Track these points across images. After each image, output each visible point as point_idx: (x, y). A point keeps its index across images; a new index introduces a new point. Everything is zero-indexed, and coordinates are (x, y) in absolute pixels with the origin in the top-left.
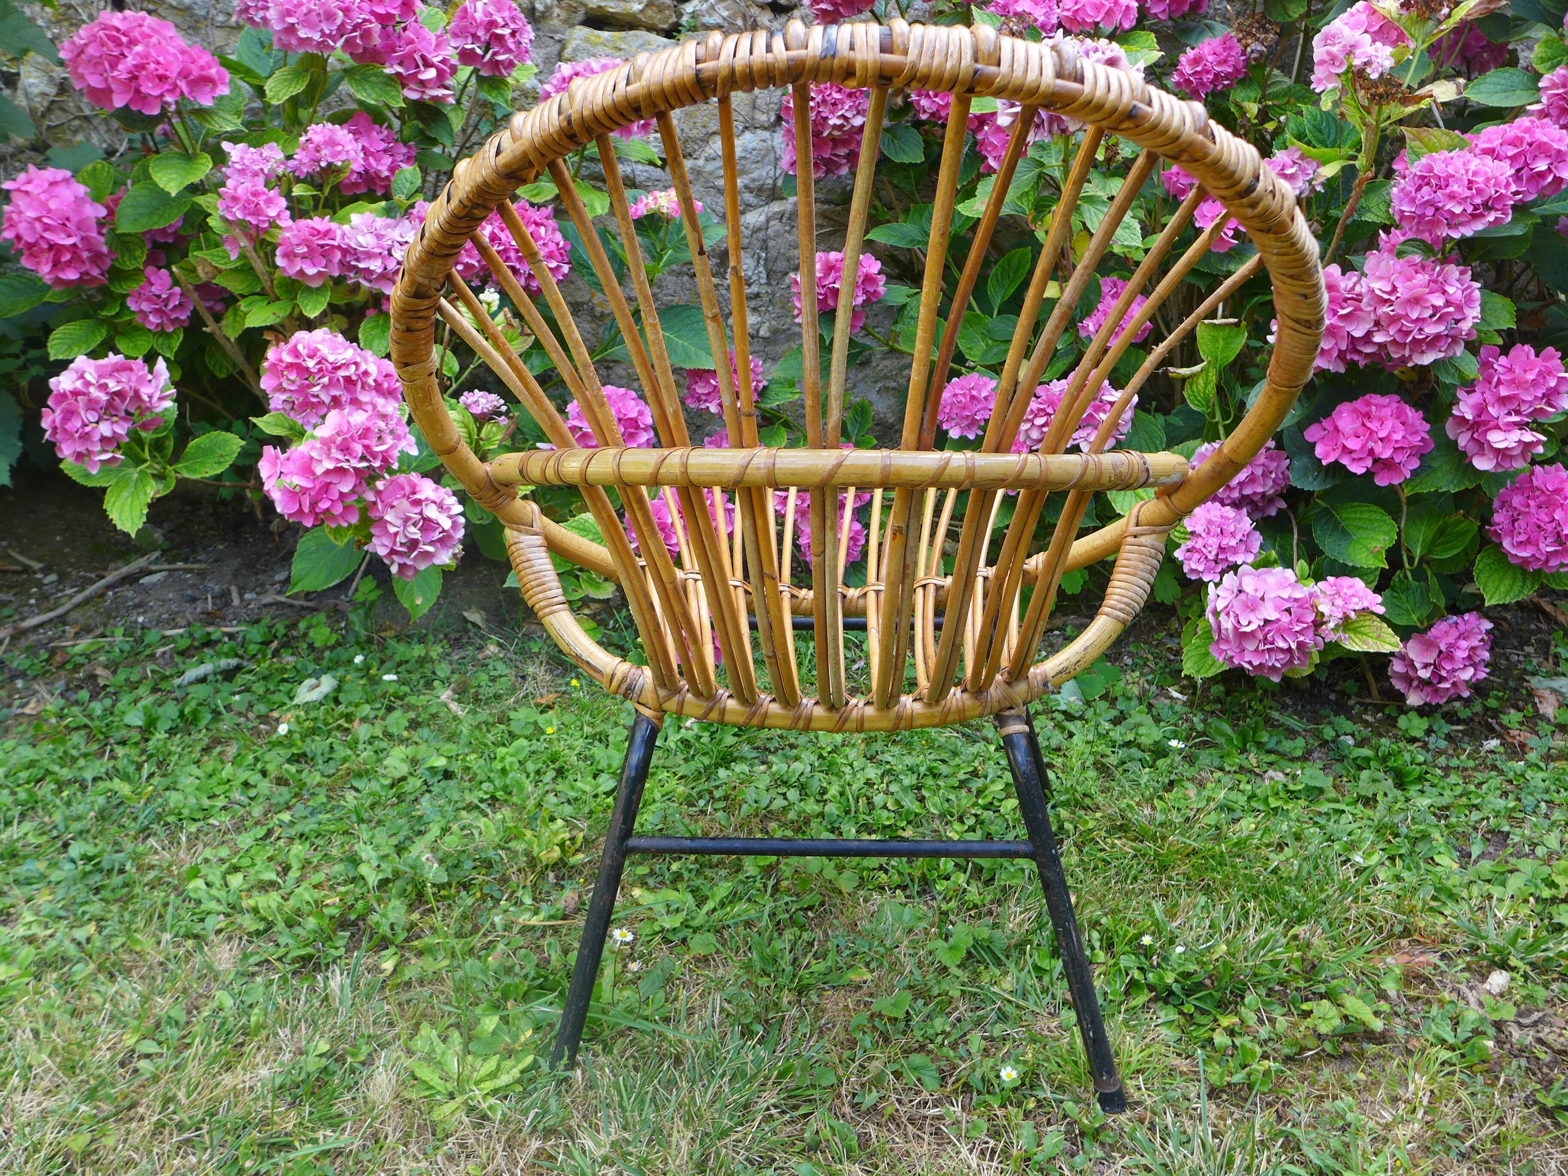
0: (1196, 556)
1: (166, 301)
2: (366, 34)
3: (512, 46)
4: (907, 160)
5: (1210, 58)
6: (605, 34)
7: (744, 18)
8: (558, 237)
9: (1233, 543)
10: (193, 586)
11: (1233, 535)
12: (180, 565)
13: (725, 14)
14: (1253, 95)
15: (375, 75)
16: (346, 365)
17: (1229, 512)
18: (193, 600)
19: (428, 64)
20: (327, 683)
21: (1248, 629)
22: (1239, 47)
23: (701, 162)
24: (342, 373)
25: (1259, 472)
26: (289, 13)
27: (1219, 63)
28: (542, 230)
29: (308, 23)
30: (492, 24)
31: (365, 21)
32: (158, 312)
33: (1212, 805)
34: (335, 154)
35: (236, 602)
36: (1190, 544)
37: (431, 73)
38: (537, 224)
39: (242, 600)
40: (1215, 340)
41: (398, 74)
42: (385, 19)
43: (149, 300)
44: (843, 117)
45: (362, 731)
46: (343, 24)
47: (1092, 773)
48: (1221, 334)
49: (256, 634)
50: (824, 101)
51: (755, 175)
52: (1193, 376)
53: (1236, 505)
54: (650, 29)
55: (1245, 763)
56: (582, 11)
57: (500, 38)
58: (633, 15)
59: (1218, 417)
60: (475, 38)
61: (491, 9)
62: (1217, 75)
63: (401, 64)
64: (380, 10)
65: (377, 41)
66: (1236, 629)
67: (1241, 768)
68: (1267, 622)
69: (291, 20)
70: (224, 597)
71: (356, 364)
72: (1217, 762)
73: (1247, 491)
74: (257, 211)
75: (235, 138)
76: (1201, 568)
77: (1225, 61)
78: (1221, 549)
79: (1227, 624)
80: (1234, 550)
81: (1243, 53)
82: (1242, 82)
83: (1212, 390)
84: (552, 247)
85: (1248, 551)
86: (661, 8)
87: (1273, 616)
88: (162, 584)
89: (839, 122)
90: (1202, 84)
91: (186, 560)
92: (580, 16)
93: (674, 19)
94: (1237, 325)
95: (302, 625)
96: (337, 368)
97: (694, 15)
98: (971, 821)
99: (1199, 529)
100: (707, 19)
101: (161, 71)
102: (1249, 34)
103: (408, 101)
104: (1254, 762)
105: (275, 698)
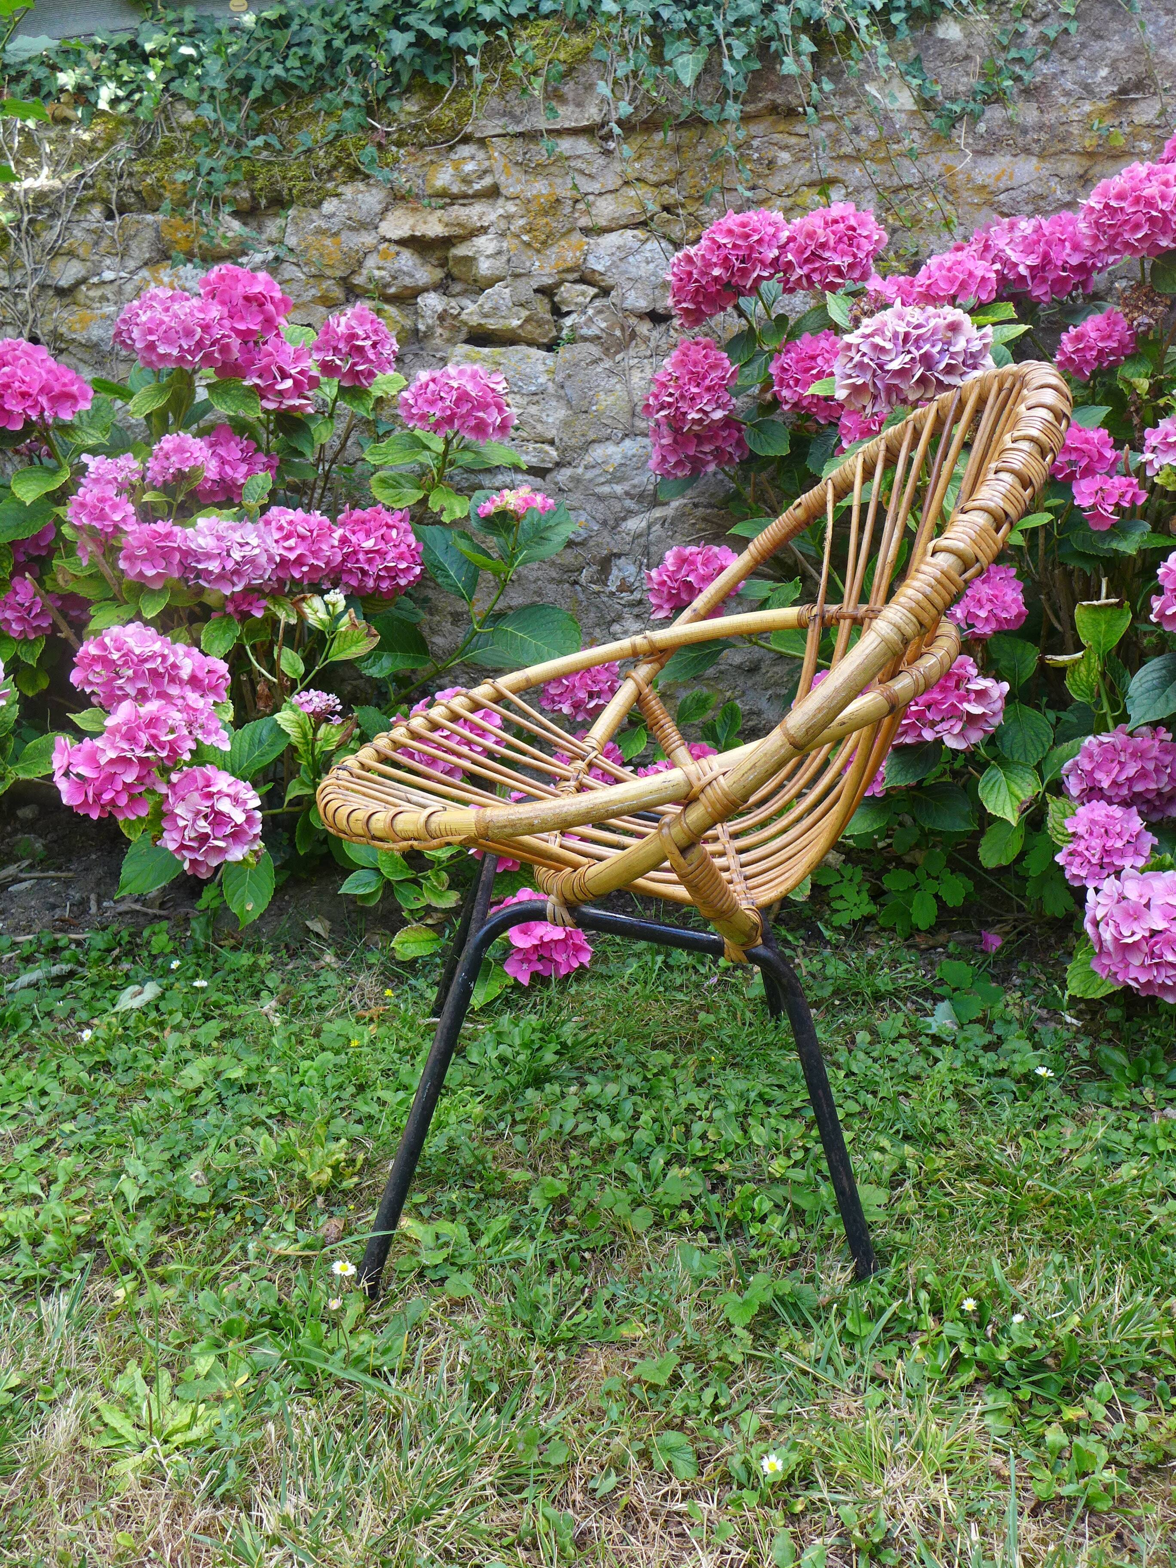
0: (1078, 860)
1: (29, 610)
2: (225, 349)
3: (372, 357)
4: (771, 453)
5: (1093, 335)
6: (486, 350)
7: (623, 329)
8: (412, 539)
9: (1119, 844)
10: (58, 894)
11: (1119, 835)
12: (52, 873)
13: (603, 325)
14: (1143, 370)
15: (237, 388)
16: (153, 657)
17: (1117, 811)
18: (53, 907)
19: (285, 375)
20: (151, 990)
21: (1129, 941)
22: (1126, 322)
23: (580, 470)
24: (148, 666)
25: (1151, 766)
26: (151, 332)
27: (1103, 339)
28: (394, 533)
29: (167, 339)
30: (353, 336)
31: (224, 336)
32: (20, 620)
33: (1089, 1145)
34: (183, 461)
35: (94, 909)
36: (1071, 846)
37: (289, 383)
38: (389, 527)
39: (99, 907)
40: (1096, 624)
41: (256, 386)
42: (245, 336)
43: (12, 608)
44: (701, 410)
45: (171, 1040)
46: (201, 339)
47: (952, 1105)
48: (1102, 617)
49: (99, 940)
50: (682, 396)
51: (636, 481)
52: (1077, 662)
53: (1126, 804)
54: (531, 343)
55: (1138, 1099)
56: (465, 330)
57: (360, 350)
58: (513, 330)
59: (1106, 708)
60: (336, 350)
61: (353, 323)
62: (1101, 351)
63: (260, 376)
64: (242, 327)
65: (236, 354)
66: (1116, 940)
67: (1133, 1104)
68: (1154, 933)
69: (151, 338)
70: (82, 905)
71: (164, 656)
72: (1103, 1096)
73: (1139, 788)
74: (102, 516)
76: (1083, 874)
77: (1110, 337)
78: (1106, 852)
79: (1107, 935)
80: (1122, 853)
81: (1130, 327)
82: (1130, 358)
83: (1095, 677)
84: (403, 548)
85: (1137, 853)
86: (540, 323)
87: (1160, 925)
88: (28, 891)
89: (697, 416)
90: (1087, 362)
91: (59, 869)
92: (463, 335)
93: (554, 333)
94: (1119, 605)
95: (146, 933)
96: (146, 660)
97: (573, 328)
98: (799, 1155)
99: (1081, 830)
100: (584, 331)
101: (24, 388)
102: (1137, 307)
103: (266, 411)
104: (1150, 1097)
105: (99, 1005)
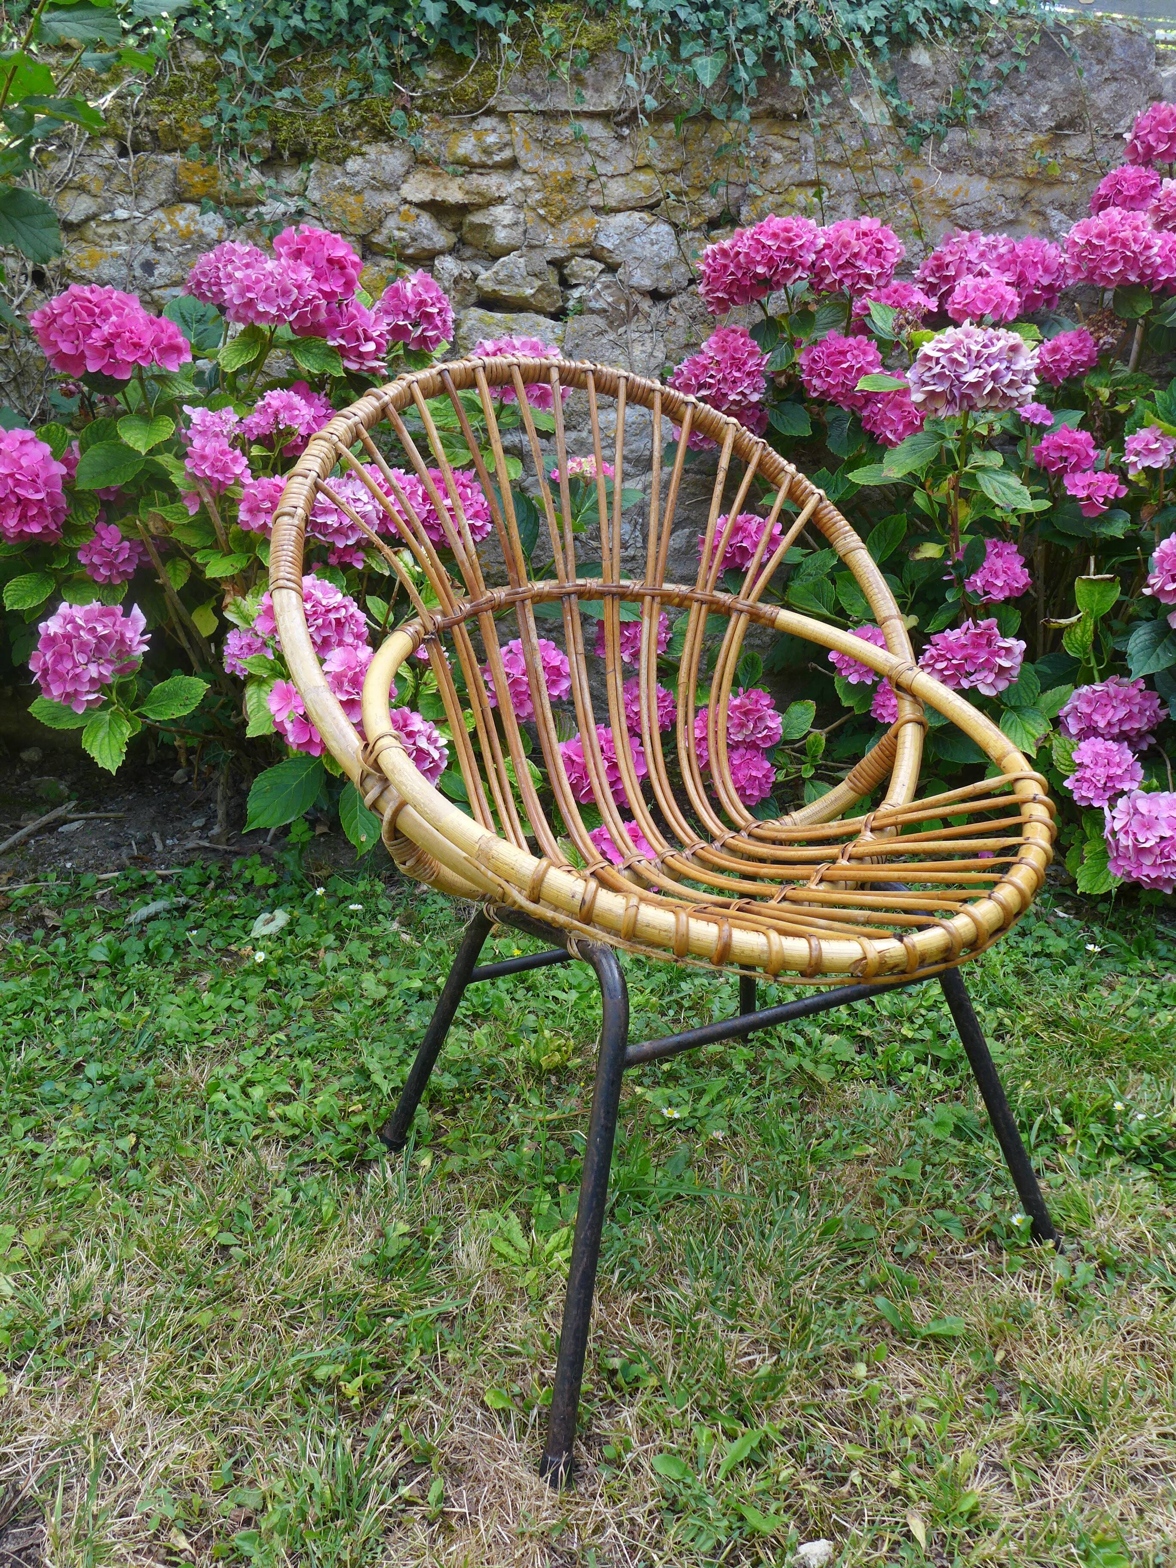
0: (1086, 785)
1: (116, 554)
2: (316, 309)
3: (440, 324)
4: (795, 433)
5: (1067, 348)
6: (499, 316)
7: (627, 304)
8: (482, 498)
9: (1119, 772)
10: (112, 833)
11: (1119, 765)
12: (92, 814)
13: (610, 300)
14: (1104, 381)
15: (318, 347)
16: (337, 609)
17: (1114, 746)
18: (117, 846)
19: (368, 339)
20: (281, 917)
21: (1147, 845)
22: (1092, 340)
23: (584, 434)
24: (332, 616)
25: (1136, 710)
26: (249, 289)
27: (1075, 353)
28: (469, 491)
29: (267, 298)
30: (422, 303)
31: (314, 297)
32: (110, 565)
33: (1129, 1002)
34: (293, 418)
35: (160, 847)
36: (1078, 774)
37: (371, 347)
38: (465, 486)
39: (165, 846)
40: (1091, 594)
41: (341, 346)
42: (329, 296)
43: (99, 553)
44: (742, 393)
45: (329, 960)
46: (296, 301)
47: (1012, 979)
48: (1097, 589)
49: (192, 875)
50: (725, 379)
51: (633, 447)
52: (1072, 624)
53: (1115, 739)
54: (539, 311)
55: (1145, 968)
56: (475, 294)
57: (429, 317)
58: (526, 299)
59: (1093, 663)
60: (407, 315)
61: (420, 289)
62: (1074, 363)
63: (342, 337)
64: (326, 288)
65: (323, 316)
66: (1135, 845)
67: (1142, 972)
68: (1162, 838)
69: (251, 295)
70: (147, 843)
71: (345, 607)
72: (1120, 967)
73: (1126, 727)
74: (225, 469)
75: (193, 402)
76: (1091, 795)
77: (1080, 352)
78: (1110, 778)
79: (1125, 841)
80: (1120, 778)
81: (1096, 345)
82: (1093, 369)
83: (1089, 638)
84: (478, 507)
85: (1132, 779)
86: (550, 293)
87: (1168, 833)
88: (83, 831)
89: (738, 398)
90: (1060, 371)
91: (97, 810)
92: (472, 299)
93: (560, 303)
94: (1111, 580)
95: (236, 867)
97: (580, 300)
98: (920, 1021)
99: (1087, 761)
100: (593, 304)
101: (135, 340)
102: (1101, 328)
103: (346, 370)
104: (1152, 967)
105: (231, 932)
